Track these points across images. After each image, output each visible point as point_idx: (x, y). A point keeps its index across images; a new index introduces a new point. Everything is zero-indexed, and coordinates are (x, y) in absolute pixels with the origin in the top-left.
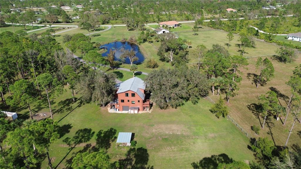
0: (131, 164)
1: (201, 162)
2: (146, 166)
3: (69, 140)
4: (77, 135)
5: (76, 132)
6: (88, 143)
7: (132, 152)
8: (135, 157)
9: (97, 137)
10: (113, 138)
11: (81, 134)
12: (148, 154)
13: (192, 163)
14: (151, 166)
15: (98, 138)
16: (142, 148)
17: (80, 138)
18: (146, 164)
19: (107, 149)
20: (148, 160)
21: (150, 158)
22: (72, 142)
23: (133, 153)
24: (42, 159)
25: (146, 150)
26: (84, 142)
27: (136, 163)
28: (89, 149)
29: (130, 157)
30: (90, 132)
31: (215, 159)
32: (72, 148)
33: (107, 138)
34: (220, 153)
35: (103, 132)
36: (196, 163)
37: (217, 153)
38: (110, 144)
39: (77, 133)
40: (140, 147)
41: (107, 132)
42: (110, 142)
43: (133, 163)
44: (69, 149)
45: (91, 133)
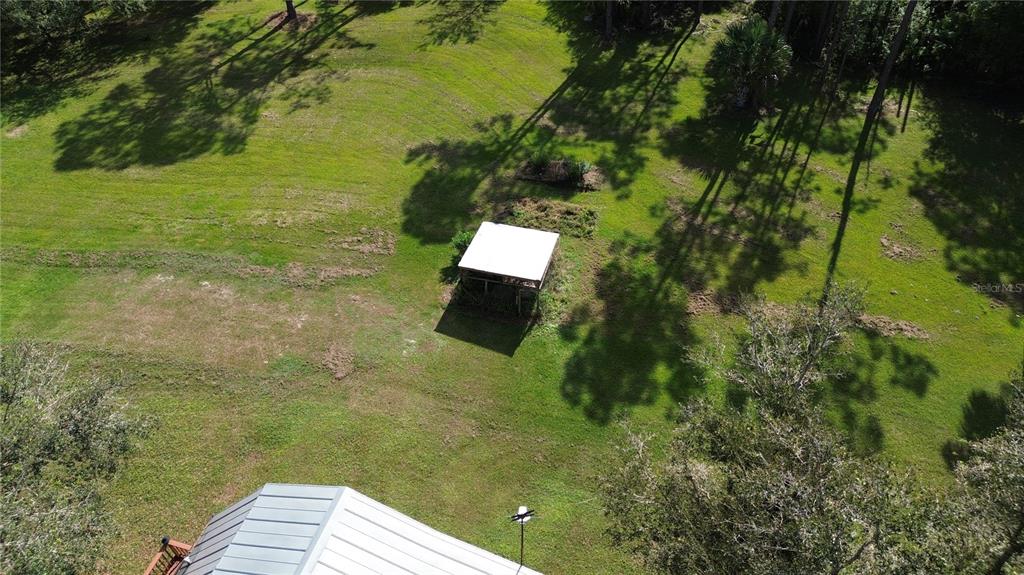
2: (433, 166)
6: (739, 326)
14: (412, 165)
15: (687, 350)
18: (429, 174)
22: (855, 343)
25: (408, 228)
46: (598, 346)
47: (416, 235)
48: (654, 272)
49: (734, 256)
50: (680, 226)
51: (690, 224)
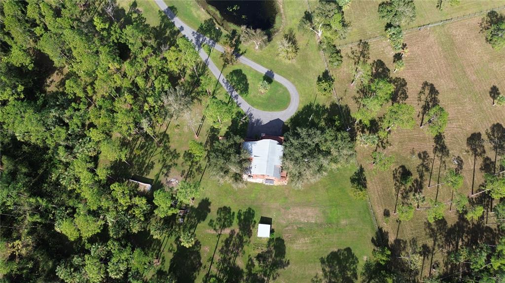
0: (271, 256)
1: (328, 256)
2: (284, 260)
3: (214, 223)
4: (219, 216)
5: (216, 211)
6: (232, 228)
7: (271, 242)
8: (274, 249)
9: (238, 220)
10: (253, 223)
11: (222, 214)
12: (285, 246)
13: (320, 258)
14: (288, 259)
15: (239, 222)
16: (279, 238)
17: (223, 220)
18: (284, 257)
19: (250, 237)
20: (285, 253)
21: (287, 251)
22: (217, 227)
23: (273, 244)
24: (198, 247)
25: (283, 241)
26: (228, 226)
27: (276, 256)
28: (234, 236)
29: (270, 249)
30: (230, 212)
31: (340, 254)
32: (220, 235)
33: (247, 223)
34: (345, 247)
35: (242, 213)
36: (324, 257)
37: (343, 247)
38: (251, 231)
39: (218, 213)
40: (278, 236)
41: (246, 212)
42: (251, 228)
43: (273, 255)
44: (217, 236)
45: (232, 214)
46: (251, 220)
47: (281, 239)
48: (244, 237)
49: (232, 243)
50: (240, 249)
51: (238, 250)
